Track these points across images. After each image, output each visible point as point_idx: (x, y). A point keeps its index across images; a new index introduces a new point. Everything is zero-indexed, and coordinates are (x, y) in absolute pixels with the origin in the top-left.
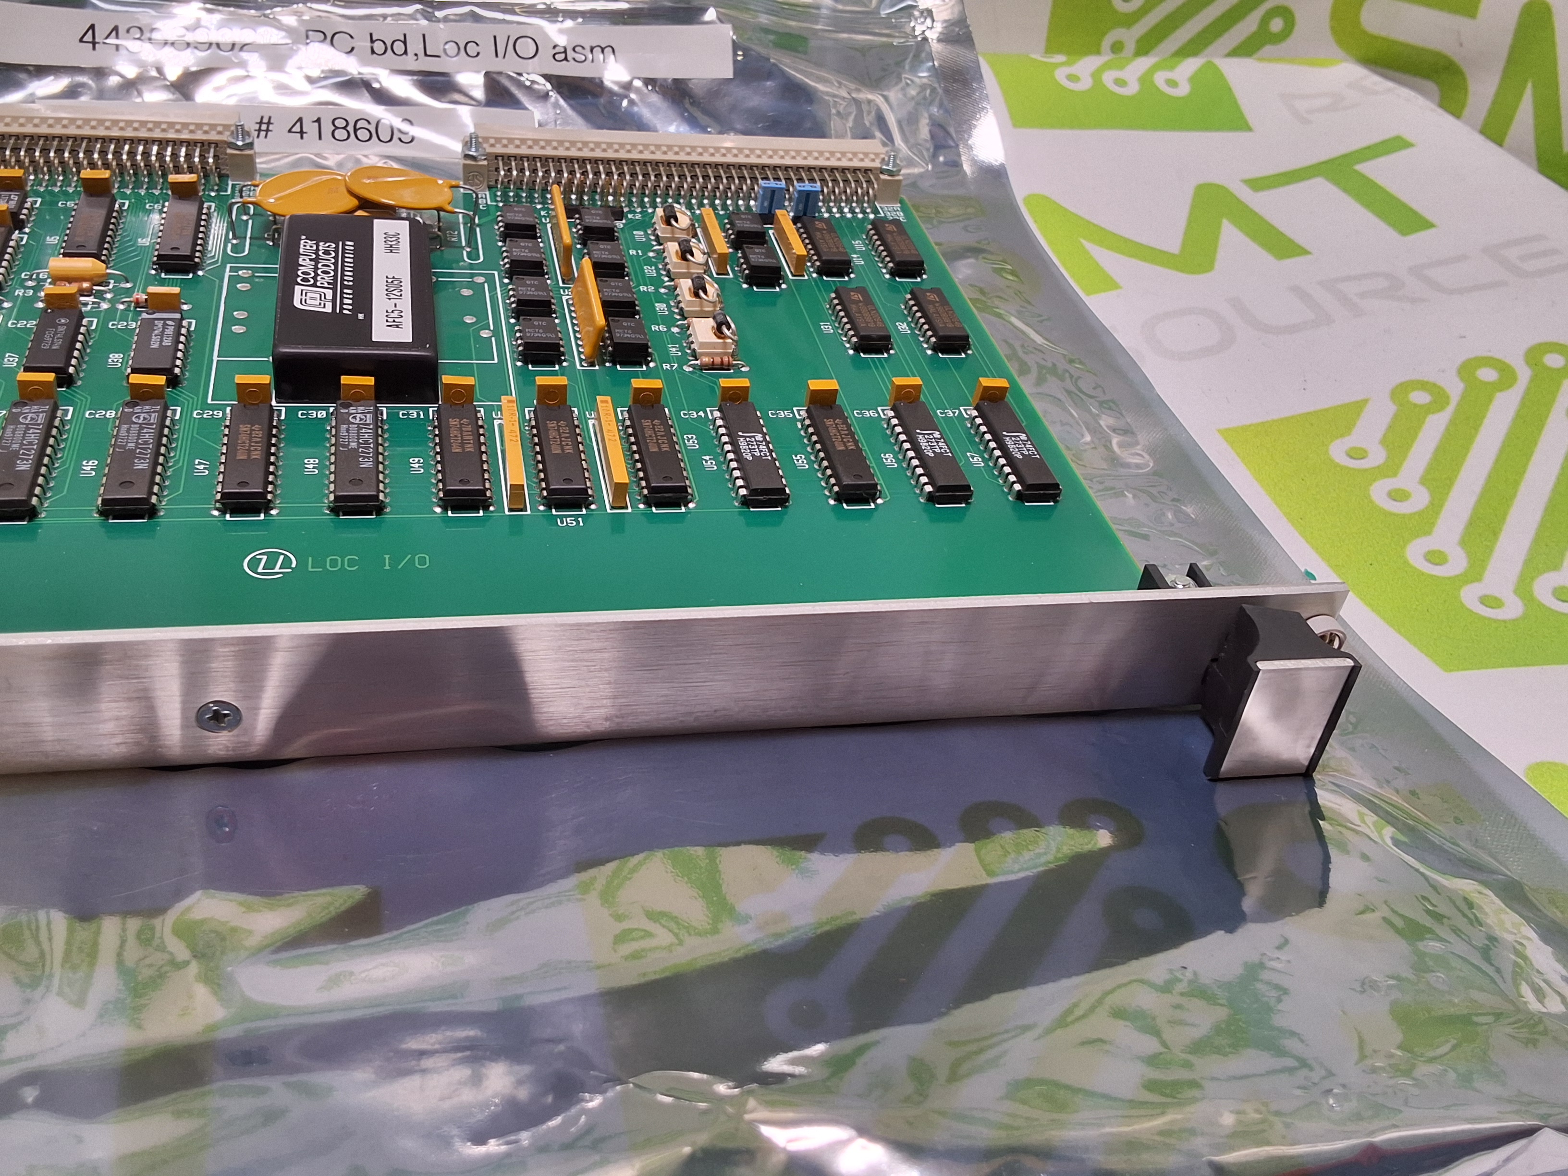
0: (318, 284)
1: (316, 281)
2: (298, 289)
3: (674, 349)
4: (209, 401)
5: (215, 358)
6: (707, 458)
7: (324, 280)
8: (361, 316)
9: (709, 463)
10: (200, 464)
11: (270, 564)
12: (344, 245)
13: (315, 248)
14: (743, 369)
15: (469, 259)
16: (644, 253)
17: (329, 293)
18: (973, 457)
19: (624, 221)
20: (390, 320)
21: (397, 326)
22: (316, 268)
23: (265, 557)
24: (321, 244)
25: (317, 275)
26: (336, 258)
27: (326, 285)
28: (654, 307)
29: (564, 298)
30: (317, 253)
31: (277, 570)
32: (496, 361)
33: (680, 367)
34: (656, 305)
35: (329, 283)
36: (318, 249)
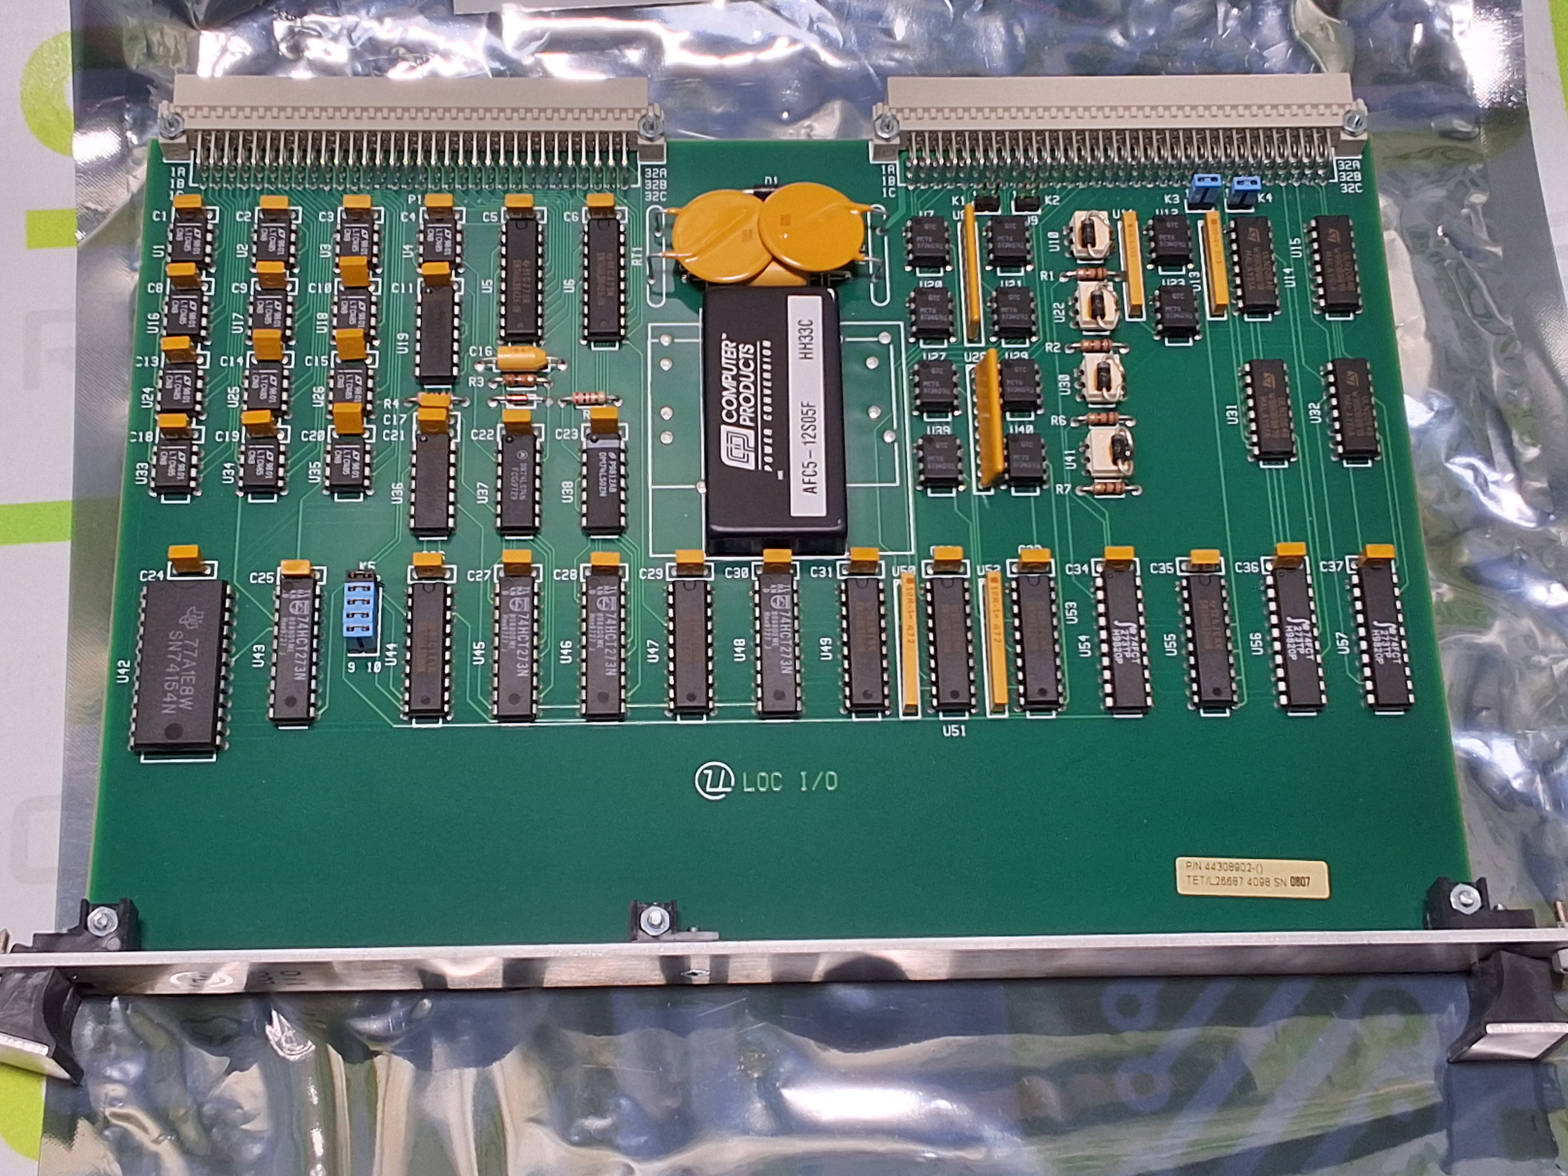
0: (742, 422)
1: (739, 416)
2: (724, 428)
3: (1070, 459)
4: (651, 555)
5: (650, 487)
6: (1083, 638)
7: (747, 412)
8: (780, 475)
9: (1085, 648)
10: (652, 646)
11: (715, 784)
12: (762, 348)
13: (735, 356)
14: (1134, 493)
15: (876, 299)
16: (1056, 278)
17: (751, 433)
18: (1341, 638)
19: (1039, 212)
20: (806, 479)
21: (812, 490)
22: (738, 393)
23: (710, 772)
24: (741, 346)
25: (739, 405)
26: (754, 372)
27: (748, 423)
28: (1056, 381)
29: (969, 368)
30: (737, 365)
31: (720, 789)
32: (897, 484)
33: (1073, 489)
34: (1060, 377)
35: (751, 419)
36: (738, 359)
